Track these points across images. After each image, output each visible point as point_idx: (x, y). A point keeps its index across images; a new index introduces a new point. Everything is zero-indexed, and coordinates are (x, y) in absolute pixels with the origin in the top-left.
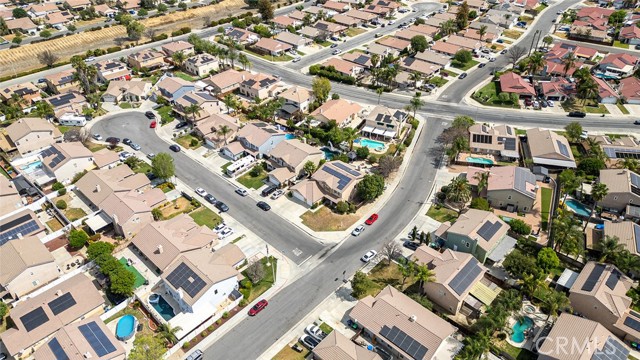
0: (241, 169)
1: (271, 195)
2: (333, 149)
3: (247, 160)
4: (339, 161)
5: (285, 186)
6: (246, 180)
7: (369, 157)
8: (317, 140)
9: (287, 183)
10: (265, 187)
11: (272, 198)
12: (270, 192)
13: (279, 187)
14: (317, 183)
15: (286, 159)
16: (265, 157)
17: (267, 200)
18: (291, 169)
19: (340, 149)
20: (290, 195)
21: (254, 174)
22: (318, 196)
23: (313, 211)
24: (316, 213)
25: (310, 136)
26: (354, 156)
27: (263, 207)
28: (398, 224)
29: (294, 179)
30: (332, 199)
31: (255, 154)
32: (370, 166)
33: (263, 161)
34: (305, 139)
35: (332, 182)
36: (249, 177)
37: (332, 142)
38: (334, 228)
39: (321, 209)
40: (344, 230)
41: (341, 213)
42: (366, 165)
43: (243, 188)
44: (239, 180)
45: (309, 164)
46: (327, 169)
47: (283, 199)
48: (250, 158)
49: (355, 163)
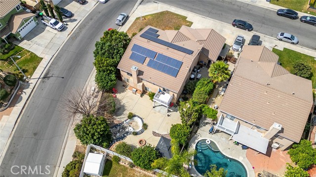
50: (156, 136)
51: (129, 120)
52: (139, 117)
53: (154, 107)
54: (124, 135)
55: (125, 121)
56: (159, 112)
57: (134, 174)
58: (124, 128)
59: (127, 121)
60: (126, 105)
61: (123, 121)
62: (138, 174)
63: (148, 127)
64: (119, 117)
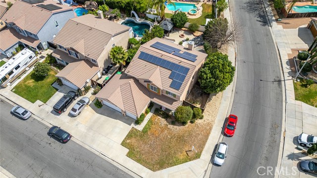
0: (16, 72)
1: (68, 110)
2: (138, 20)
3: (23, 57)
4: (156, 40)
5: (87, 89)
6: (28, 87)
7: (187, 25)
8: (117, 11)
9: (89, 84)
10: (58, 96)
11: (71, 115)
12: (65, 106)
13: (78, 93)
14: (137, 81)
15: (81, 48)
16: (51, 45)
17: (63, 121)
18: (92, 63)
19: (147, 18)
20: (98, 105)
21: (38, 76)
22: (142, 101)
23: (140, 127)
24: (145, 131)
25: (107, 8)
26: (170, 27)
27: (59, 135)
28: (268, 125)
29: (99, 75)
30: (165, 105)
31: (34, 45)
32: (191, 37)
33: (50, 51)
34: (101, 12)
35: (159, 78)
36: (31, 82)
37: (135, 10)
38: (181, 156)
39: (150, 121)
40: (198, 156)
41: (184, 123)
42: (186, 37)
43: (24, 103)
44: (17, 90)
45: (116, 51)
46: (145, 57)
47: (88, 113)
48: (27, 53)
49: (172, 36)
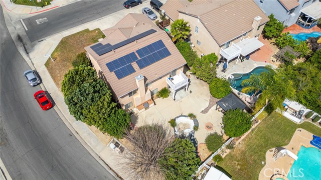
50: (206, 112)
51: (176, 128)
52: (178, 117)
53: (174, 100)
54: (192, 140)
55: (175, 132)
56: (182, 98)
57: (240, 150)
58: (183, 137)
59: (176, 130)
60: (155, 122)
61: (174, 134)
62: (241, 146)
63: (195, 114)
64: (167, 135)
